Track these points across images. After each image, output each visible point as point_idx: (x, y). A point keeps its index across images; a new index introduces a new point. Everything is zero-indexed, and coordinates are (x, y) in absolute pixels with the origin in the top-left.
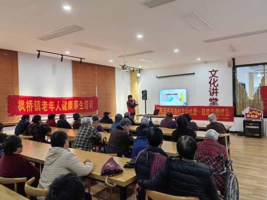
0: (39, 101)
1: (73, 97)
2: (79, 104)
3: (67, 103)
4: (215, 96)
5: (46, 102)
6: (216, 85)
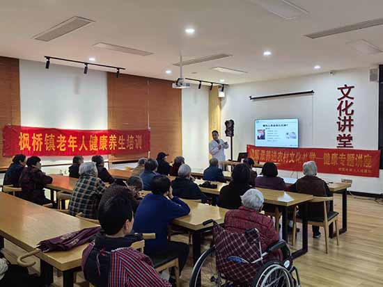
0: (52, 136)
2: (117, 140)
3: (99, 138)
4: (347, 132)
5: (64, 137)
6: (349, 112)
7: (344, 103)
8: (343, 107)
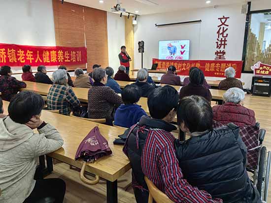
0: (13, 50)
1: (56, 47)
2: (64, 54)
3: (50, 53)
4: (222, 49)
5: (23, 52)
6: (225, 35)
7: (222, 29)
8: (221, 31)
